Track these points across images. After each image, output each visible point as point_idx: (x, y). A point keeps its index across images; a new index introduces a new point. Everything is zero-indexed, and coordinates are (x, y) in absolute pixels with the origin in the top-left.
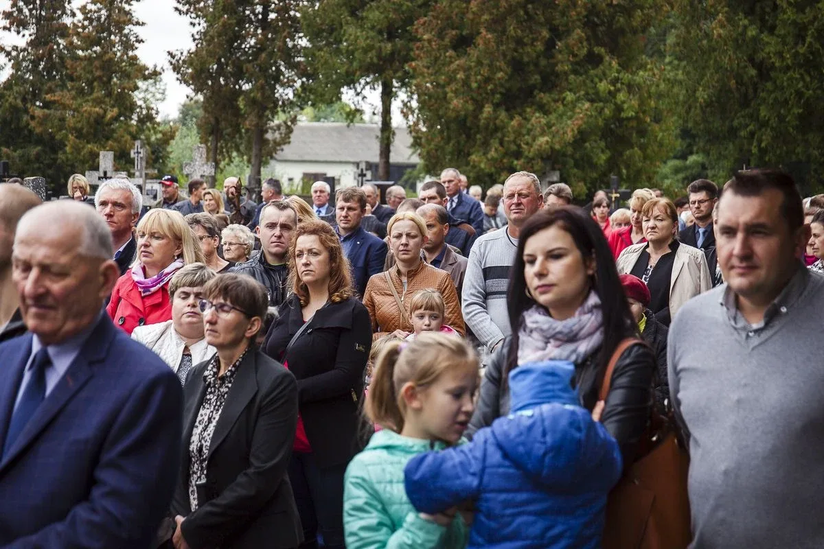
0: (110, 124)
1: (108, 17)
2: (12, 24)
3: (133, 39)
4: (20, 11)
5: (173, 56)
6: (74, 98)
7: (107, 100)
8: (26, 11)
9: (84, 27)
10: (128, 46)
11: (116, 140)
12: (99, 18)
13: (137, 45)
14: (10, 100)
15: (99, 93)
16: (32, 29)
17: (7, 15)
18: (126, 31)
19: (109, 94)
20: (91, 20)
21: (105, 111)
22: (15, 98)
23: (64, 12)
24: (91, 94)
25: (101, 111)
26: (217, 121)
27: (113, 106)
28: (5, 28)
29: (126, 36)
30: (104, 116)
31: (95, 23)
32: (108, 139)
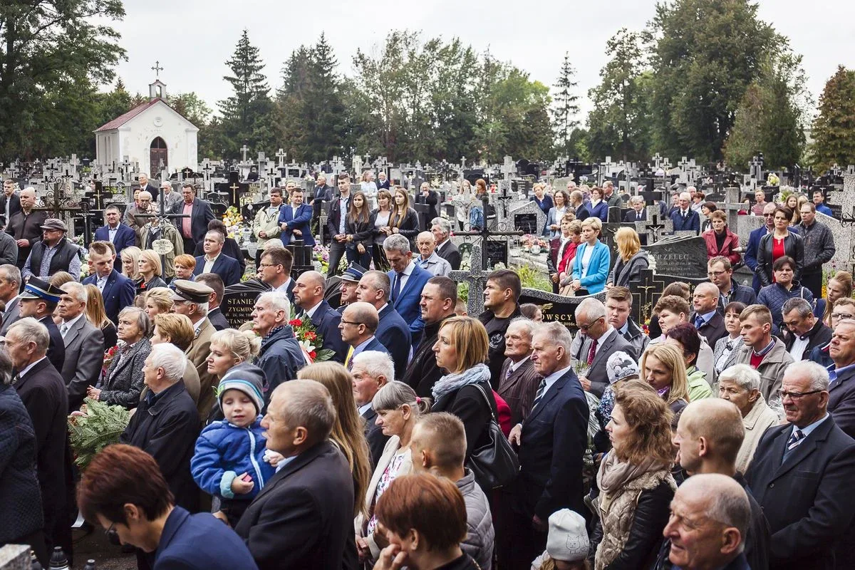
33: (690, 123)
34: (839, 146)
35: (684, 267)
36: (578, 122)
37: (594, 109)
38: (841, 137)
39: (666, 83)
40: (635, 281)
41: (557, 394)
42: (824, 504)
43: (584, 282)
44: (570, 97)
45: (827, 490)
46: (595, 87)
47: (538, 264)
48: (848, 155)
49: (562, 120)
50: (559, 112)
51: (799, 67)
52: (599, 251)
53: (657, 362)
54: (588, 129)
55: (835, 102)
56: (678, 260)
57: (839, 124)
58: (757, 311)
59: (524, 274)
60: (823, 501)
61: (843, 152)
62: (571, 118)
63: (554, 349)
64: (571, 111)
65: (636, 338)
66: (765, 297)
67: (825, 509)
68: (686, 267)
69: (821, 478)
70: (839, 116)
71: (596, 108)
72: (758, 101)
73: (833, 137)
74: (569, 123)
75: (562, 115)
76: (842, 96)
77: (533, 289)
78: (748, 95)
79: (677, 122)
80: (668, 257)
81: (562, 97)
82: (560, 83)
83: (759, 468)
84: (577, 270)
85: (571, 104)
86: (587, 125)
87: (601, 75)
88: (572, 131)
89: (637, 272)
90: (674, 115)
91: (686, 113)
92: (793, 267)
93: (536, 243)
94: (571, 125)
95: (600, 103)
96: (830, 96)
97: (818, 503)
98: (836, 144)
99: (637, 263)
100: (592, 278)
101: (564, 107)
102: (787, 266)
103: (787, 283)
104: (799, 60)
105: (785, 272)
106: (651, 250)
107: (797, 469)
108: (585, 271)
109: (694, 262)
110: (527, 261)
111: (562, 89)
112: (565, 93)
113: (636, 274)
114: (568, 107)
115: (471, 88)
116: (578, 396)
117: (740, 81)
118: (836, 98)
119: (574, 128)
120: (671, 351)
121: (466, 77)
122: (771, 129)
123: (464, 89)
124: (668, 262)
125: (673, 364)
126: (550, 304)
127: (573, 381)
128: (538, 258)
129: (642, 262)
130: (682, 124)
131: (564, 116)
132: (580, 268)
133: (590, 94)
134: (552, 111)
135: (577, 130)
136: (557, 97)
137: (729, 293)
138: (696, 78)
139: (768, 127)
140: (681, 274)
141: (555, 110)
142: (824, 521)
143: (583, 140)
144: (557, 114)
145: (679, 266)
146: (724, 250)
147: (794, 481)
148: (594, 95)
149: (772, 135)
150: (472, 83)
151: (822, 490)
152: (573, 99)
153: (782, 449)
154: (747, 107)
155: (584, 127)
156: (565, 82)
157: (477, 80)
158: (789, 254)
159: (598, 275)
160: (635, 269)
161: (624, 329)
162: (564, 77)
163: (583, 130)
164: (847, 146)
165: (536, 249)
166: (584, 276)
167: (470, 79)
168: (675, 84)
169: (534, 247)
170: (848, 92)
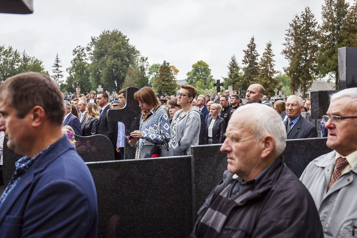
0: (268, 84)
1: (267, 60)
2: (244, 63)
3: (273, 65)
4: (246, 59)
5: (284, 69)
6: (260, 79)
7: (267, 79)
8: (247, 60)
9: (262, 63)
10: (271, 66)
11: (270, 88)
12: (265, 60)
13: (274, 66)
14: (245, 79)
15: (265, 77)
16: (249, 63)
17: (243, 61)
18: (271, 63)
19: (268, 77)
20: (263, 61)
21: (267, 81)
22: (246, 79)
23: (256, 59)
24: (263, 77)
25: (266, 82)
26: (294, 82)
27: (269, 80)
28: (243, 64)
29: (271, 64)
30: (267, 82)
31: (264, 62)
32: (268, 88)
33: (108, 81)
34: (166, 88)
36: (63, 81)
37: (69, 76)
38: (166, 85)
39: (98, 66)
44: (59, 71)
46: (69, 67)
48: (169, 91)
49: (56, 80)
50: (55, 77)
51: (147, 61)
54: (67, 84)
55: (163, 73)
57: (165, 81)
61: (168, 90)
62: (60, 79)
64: (60, 76)
70: (165, 78)
71: (70, 75)
72: (133, 73)
73: (164, 85)
74: (59, 81)
75: (56, 78)
76: (166, 71)
78: (129, 71)
79: (103, 81)
81: (56, 71)
82: (55, 66)
85: (60, 74)
86: (66, 82)
87: (71, 63)
88: (60, 84)
90: (102, 78)
91: (106, 77)
94: (60, 82)
95: (71, 74)
96: (162, 71)
98: (165, 88)
101: (57, 75)
104: (147, 59)
111: (56, 68)
112: (57, 69)
114: (59, 75)
115: (17, 67)
117: (125, 66)
118: (164, 72)
119: (61, 83)
121: (15, 62)
122: (140, 82)
123: (14, 67)
130: (105, 81)
131: (57, 79)
133: (67, 70)
134: (52, 77)
135: (62, 84)
136: (54, 71)
138: (109, 65)
139: (139, 82)
141: (53, 76)
143: (65, 88)
144: (54, 78)
148: (69, 70)
149: (141, 85)
150: (18, 65)
152: (61, 72)
154: (129, 75)
155: (64, 83)
156: (57, 65)
157: (20, 64)
162: (56, 63)
163: (65, 84)
164: (169, 88)
167: (16, 63)
168: (101, 67)
170: (168, 70)
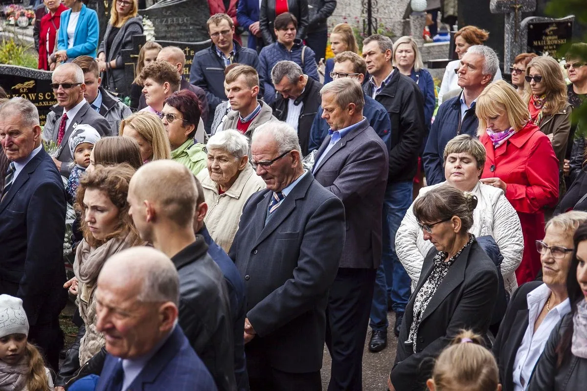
35: (185, 31)
40: (128, 49)
41: (28, 179)
42: (306, 262)
43: (70, 53)
45: (308, 249)
47: (25, 38)
52: (86, 17)
53: (134, 132)
56: (179, 24)
58: (246, 72)
59: (9, 52)
60: (306, 259)
63: (30, 130)
65: (113, 109)
66: (265, 57)
67: (308, 267)
68: (188, 31)
69: (302, 238)
77: (20, 67)
80: (167, 21)
83: (243, 236)
84: (63, 41)
89: (129, 38)
92: (298, 25)
93: (23, 15)
97: (301, 263)
99: (130, 29)
100: (79, 48)
102: (291, 26)
103: (289, 43)
105: (289, 32)
106: (150, 15)
107: (279, 231)
108: (71, 42)
109: (196, 25)
110: (11, 35)
113: (130, 42)
116: (51, 181)
120: (150, 121)
124: (168, 26)
125: (151, 135)
126: (32, 82)
127: (45, 163)
128: (25, 31)
129: (136, 28)
132: (65, 38)
137: (232, 54)
140: (183, 40)
142: (307, 280)
145: (180, 31)
146: (231, 10)
147: (277, 245)
151: (304, 249)
153: (263, 213)
158: (292, 11)
159: (86, 44)
160: (128, 36)
161: (98, 102)
165: (24, 21)
166: (71, 46)
169: (20, 19)
